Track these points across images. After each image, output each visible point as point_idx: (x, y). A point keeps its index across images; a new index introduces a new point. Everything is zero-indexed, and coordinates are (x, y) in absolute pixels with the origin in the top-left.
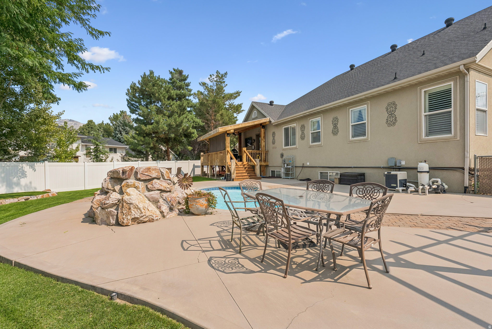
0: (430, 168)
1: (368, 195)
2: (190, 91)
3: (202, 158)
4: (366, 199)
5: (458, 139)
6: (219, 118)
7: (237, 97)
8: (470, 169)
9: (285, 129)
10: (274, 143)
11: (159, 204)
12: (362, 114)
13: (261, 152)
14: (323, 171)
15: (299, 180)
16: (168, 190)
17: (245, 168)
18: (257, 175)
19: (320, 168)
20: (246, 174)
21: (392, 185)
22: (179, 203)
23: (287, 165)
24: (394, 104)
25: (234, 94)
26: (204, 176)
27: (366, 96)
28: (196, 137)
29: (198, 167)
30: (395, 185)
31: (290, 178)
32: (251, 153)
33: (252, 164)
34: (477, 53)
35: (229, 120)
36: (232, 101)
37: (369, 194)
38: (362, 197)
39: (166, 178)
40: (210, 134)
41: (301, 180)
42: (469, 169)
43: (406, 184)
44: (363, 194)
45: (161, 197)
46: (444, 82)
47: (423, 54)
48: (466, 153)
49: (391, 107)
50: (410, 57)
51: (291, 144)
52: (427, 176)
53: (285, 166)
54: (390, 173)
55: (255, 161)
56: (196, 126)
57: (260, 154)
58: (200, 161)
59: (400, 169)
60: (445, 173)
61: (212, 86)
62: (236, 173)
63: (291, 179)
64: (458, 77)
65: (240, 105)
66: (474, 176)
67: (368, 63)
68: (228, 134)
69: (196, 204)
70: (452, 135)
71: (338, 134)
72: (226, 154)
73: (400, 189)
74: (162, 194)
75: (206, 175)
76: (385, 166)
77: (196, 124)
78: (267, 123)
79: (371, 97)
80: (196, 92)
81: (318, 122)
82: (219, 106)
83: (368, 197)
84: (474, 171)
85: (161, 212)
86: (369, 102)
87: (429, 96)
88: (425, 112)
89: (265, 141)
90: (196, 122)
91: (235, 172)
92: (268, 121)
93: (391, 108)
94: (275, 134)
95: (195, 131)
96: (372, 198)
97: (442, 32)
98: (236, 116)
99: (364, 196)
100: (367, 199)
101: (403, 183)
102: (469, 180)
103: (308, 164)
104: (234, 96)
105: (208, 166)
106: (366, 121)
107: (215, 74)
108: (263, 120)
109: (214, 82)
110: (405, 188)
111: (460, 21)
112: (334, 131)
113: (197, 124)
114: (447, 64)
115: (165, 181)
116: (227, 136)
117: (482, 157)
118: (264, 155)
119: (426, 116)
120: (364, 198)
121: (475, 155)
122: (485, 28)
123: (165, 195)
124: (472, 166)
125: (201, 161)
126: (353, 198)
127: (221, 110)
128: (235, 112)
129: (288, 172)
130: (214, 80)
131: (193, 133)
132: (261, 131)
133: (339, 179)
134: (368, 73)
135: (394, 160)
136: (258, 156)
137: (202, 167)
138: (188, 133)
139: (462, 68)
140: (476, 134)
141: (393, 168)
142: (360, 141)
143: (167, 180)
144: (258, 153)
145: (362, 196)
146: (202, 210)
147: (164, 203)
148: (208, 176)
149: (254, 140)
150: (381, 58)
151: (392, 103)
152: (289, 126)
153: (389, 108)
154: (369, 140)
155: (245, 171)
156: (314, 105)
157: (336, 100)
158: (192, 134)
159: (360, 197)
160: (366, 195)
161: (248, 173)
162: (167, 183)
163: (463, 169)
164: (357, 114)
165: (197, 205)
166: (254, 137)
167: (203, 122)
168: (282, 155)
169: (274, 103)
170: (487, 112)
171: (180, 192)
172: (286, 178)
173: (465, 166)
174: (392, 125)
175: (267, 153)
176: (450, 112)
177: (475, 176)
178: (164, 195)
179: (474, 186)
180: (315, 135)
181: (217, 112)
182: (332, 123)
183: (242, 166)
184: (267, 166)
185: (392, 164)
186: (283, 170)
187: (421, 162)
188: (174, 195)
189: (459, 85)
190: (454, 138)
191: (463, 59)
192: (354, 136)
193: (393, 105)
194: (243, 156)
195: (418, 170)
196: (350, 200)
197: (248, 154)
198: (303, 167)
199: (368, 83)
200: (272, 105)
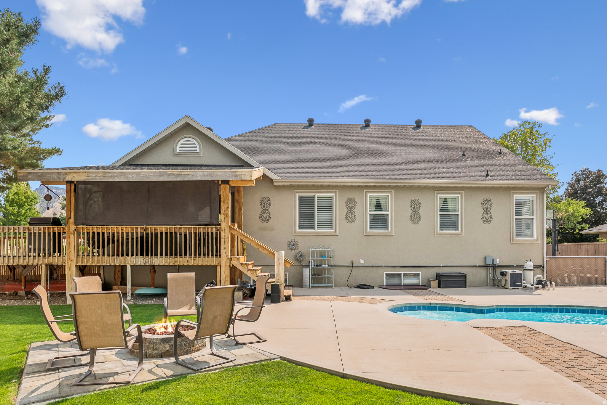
9: (300, 196)
10: (265, 219)
14: (389, 271)
19: (387, 268)
31: (323, 285)
48: (544, 254)
51: (321, 226)
54: (515, 272)
59: (495, 267)
64: (539, 192)
70: (535, 239)
71: (420, 222)
79: (466, 188)
81: (378, 200)
86: (463, 192)
93: (487, 205)
94: (270, 203)
106: (459, 213)
112: (414, 218)
129: (319, 275)
135: (492, 259)
139: (550, 187)
141: (489, 267)
142: (450, 235)
152: (316, 194)
154: (463, 235)
163: (543, 267)
168: (293, 245)
173: (544, 264)
174: (488, 222)
182: (411, 207)
185: (490, 263)
186: (306, 273)
187: (528, 261)
189: (540, 199)
192: (444, 228)
193: (488, 202)
198: (353, 266)
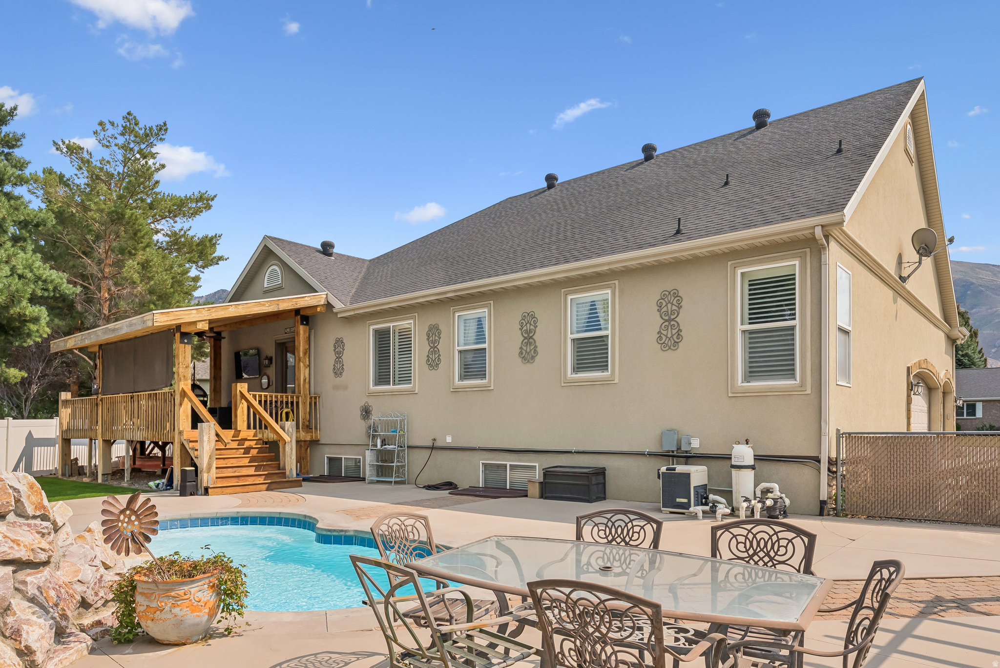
0: (758, 458)
1: (761, 554)
2: (21, 165)
3: (65, 413)
4: (756, 563)
5: (809, 392)
6: (136, 277)
7: (201, 212)
8: (831, 462)
9: (376, 331)
10: (338, 371)
11: (10, 620)
12: (597, 313)
13: (298, 397)
14: (490, 459)
15: (424, 487)
16: (43, 557)
17: (247, 450)
18: (288, 473)
19: (484, 453)
20: (251, 471)
21: (678, 500)
22: (84, 604)
23: (383, 443)
24: (676, 295)
25: (190, 199)
26: (71, 475)
27: (612, 267)
28: (41, 336)
29: (46, 442)
30: (685, 501)
31: (393, 480)
32: (266, 402)
33: (269, 435)
34: (844, 206)
35: (172, 287)
36: (180, 224)
37: (765, 550)
38: (747, 559)
39: (30, 511)
40: (114, 330)
41: (429, 487)
42: (829, 462)
43: (707, 498)
44: (747, 551)
45: (16, 589)
46: (782, 259)
47: (726, 183)
48: (823, 424)
49: (669, 302)
50: (697, 184)
51: (397, 379)
52: (749, 475)
53: (376, 446)
54: (674, 469)
55: (283, 428)
56: (46, 294)
57: (293, 405)
58: (55, 421)
59: (690, 458)
60: (783, 469)
61: (108, 162)
62: (217, 468)
63: (396, 482)
64: (808, 250)
65: (211, 239)
66: (836, 477)
67: (591, 178)
68: (184, 335)
69: (174, 606)
70: (796, 382)
71: (537, 359)
72: (177, 401)
73: (699, 509)
74: (21, 575)
75: (81, 471)
76: (654, 449)
77: (46, 290)
78: (319, 309)
79: (622, 271)
80: (40, 174)
81: (480, 322)
82: (135, 234)
83: (761, 559)
84: (836, 464)
85: (20, 653)
86: (617, 282)
87: (750, 285)
88: (742, 324)
89: (309, 366)
90: (45, 281)
91: (214, 466)
92: (322, 303)
93: (669, 305)
94: (344, 346)
95: (42, 312)
96: (775, 562)
97: (749, 137)
98: (198, 273)
99: (751, 557)
100: (761, 563)
101: (701, 495)
102: (829, 485)
103: (449, 439)
104: (190, 208)
105: (91, 440)
106: (608, 332)
107: (120, 122)
108: (305, 300)
109: (116, 148)
110: (707, 508)
111: (779, 120)
112: (526, 351)
113: (51, 287)
114: (788, 219)
115: (29, 525)
116: (182, 342)
117: (850, 434)
118: (305, 409)
119: (744, 332)
120: (751, 561)
121: (838, 430)
122: (839, 151)
123: (33, 579)
124: (834, 455)
125: (61, 424)
126: (721, 563)
127: (144, 249)
128: (196, 263)
129: (386, 461)
130: (117, 141)
131: (36, 320)
132: (298, 334)
133: (540, 483)
134: (601, 204)
135: (676, 436)
136: (285, 410)
137: (66, 442)
138: (11, 319)
139: (818, 232)
140: (838, 383)
141: (673, 456)
142: (593, 382)
143: (34, 517)
144: (287, 403)
145: (746, 555)
146: (197, 624)
147: (33, 613)
148: (94, 475)
149: (270, 359)
150: (623, 173)
151: (672, 293)
152: (391, 325)
153: (664, 304)
154: (616, 381)
155: (245, 462)
156: (468, 273)
157: (533, 267)
158: (26, 321)
159: (739, 558)
160: (755, 553)
161: (257, 468)
162: (38, 533)
163: (818, 460)
164: (585, 311)
165: (176, 610)
166: (270, 350)
167: (75, 284)
168: (366, 412)
169: (335, 250)
170: (851, 334)
171: (83, 561)
172: (378, 482)
173: (820, 453)
174: (672, 347)
175: (315, 403)
176: (792, 328)
177: (838, 477)
178: (29, 579)
179: (836, 500)
180: (470, 357)
181: (126, 252)
182: (521, 329)
183: (234, 445)
184: (314, 443)
185: (670, 446)
186: (369, 458)
187: (737, 443)
188: (63, 575)
189: (811, 269)
190: (799, 389)
191: (820, 213)
192: (578, 368)
193: (673, 298)
194: (236, 410)
195: (734, 463)
196: (715, 570)
197: (256, 404)
198: (433, 448)
199: (609, 233)
200: (330, 255)
